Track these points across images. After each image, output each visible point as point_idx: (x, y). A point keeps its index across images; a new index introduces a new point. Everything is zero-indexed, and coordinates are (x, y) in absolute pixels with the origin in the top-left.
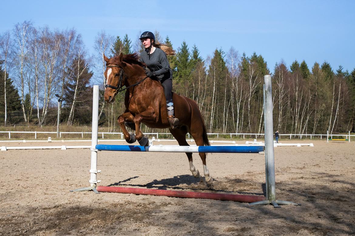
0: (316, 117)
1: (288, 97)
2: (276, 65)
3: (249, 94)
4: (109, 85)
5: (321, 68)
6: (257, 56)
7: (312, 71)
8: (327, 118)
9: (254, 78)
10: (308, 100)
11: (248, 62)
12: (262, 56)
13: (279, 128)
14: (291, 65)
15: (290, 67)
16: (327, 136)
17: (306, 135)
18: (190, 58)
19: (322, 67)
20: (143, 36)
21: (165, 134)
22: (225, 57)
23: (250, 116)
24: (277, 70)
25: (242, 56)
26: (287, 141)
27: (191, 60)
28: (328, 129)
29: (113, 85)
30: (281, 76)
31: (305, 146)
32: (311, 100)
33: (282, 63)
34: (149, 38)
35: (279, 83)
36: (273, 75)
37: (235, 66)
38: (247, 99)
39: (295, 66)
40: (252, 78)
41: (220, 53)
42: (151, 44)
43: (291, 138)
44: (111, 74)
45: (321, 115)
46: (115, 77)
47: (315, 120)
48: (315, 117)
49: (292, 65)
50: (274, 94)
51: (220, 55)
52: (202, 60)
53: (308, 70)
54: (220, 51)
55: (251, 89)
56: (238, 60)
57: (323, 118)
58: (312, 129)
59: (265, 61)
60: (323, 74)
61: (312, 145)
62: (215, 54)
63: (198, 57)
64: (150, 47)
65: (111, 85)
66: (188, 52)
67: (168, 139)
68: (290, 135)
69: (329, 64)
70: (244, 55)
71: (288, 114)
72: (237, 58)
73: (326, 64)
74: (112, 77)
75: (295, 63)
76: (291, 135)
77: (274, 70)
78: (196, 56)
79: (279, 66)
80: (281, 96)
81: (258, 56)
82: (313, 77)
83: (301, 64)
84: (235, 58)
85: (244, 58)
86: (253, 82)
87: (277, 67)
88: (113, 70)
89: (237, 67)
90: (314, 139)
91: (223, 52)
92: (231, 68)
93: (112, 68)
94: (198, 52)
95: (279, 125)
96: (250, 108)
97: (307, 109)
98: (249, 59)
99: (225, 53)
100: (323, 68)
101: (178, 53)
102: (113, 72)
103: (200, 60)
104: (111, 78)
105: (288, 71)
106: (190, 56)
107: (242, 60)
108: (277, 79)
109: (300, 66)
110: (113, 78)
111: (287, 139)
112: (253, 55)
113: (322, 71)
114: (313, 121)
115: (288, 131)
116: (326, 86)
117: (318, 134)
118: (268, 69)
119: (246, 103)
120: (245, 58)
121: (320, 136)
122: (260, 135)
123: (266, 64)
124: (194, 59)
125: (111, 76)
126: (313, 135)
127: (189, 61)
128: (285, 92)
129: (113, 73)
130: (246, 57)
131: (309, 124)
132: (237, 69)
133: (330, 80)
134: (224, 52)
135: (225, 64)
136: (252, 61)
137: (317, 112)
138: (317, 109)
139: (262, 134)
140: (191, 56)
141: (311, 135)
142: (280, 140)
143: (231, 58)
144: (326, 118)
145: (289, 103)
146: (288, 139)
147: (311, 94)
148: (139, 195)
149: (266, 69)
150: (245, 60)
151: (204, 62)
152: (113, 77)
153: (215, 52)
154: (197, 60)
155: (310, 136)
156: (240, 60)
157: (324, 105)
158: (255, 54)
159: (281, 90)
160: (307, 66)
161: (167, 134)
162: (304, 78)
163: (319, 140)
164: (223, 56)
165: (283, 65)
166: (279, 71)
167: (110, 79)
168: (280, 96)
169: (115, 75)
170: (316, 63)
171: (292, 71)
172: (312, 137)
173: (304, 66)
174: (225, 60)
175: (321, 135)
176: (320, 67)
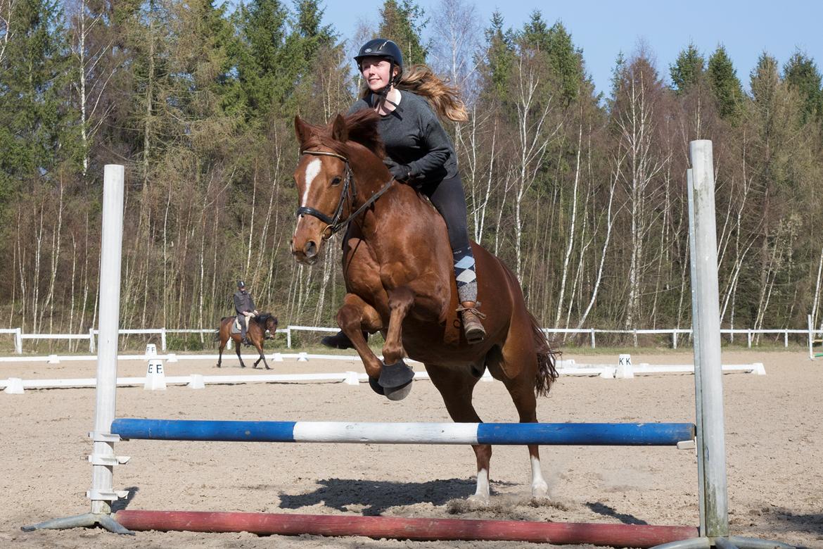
0: (768, 265)
1: (663, 188)
2: (619, 62)
3: (519, 174)
4: (311, 209)
5: (783, 74)
6: (545, 25)
7: (750, 88)
8: (808, 266)
9: (535, 112)
10: (738, 201)
11: (513, 48)
12: (564, 25)
13: (630, 304)
14: (674, 64)
15: (670, 72)
16: (808, 334)
17: (732, 331)
18: (288, 30)
19: (786, 70)
20: (368, 51)
21: (193, 331)
22: (423, 30)
23: (522, 260)
24: (623, 82)
25: (490, 25)
26: (661, 356)
27: (290, 41)
28: (812, 308)
29: (321, 211)
30: (637, 104)
31: (733, 373)
32: (748, 197)
33: (642, 53)
34: (389, 61)
35: (631, 132)
36: (607, 99)
37: (464, 65)
38: (512, 194)
39: (687, 67)
40: (530, 112)
41: (406, 13)
42: (390, 81)
43: (675, 344)
44: (320, 175)
45: (784, 256)
46: (329, 187)
47: (764, 274)
48: (765, 262)
49: (679, 63)
50: (614, 177)
51: (404, 21)
52: (335, 38)
53: (736, 83)
54: (406, 6)
55: (526, 154)
56: (473, 40)
57: (791, 265)
58: (754, 312)
59: (575, 48)
60: (788, 99)
61: (759, 368)
62: (385, 15)
63: (321, 26)
64: (385, 87)
65: (317, 207)
66: (281, 7)
67: (207, 353)
68: (672, 334)
69: (811, 63)
70: (497, 23)
71: (665, 253)
72: (468, 33)
73: (800, 59)
74: (323, 185)
75: (690, 57)
76: (676, 332)
77: (611, 83)
78: (309, 24)
79: (628, 65)
80: (638, 183)
81: (548, 28)
82: (755, 110)
83: (711, 62)
84: (463, 33)
85: (496, 34)
86: (533, 129)
87: (621, 68)
88: (323, 164)
89: (471, 67)
90: (760, 345)
91: (416, 7)
92: (450, 72)
93: (321, 159)
94: (318, 6)
95: (632, 294)
96: (523, 231)
97: (734, 233)
98: (514, 38)
99: (423, 12)
100: (792, 74)
101: (240, 10)
102: (324, 172)
103: (326, 39)
104: (317, 188)
105: (663, 86)
106: (286, 24)
107: (488, 40)
108: (625, 119)
109: (706, 67)
110: (325, 190)
111: (662, 349)
112: (529, 22)
113: (789, 88)
114: (757, 278)
115: (665, 316)
116: (801, 145)
117: (773, 328)
118: (587, 78)
119: (509, 212)
120: (500, 32)
121: (783, 335)
122: (562, 334)
123: (581, 57)
124: (302, 36)
125: (319, 184)
126: (754, 331)
127: (284, 40)
128: (652, 167)
129: (327, 173)
130: (504, 31)
131: (743, 291)
132: (473, 74)
133: (817, 120)
134: (420, 11)
135: (424, 55)
136: (524, 46)
137: (772, 245)
138: (769, 233)
139: (567, 331)
140: (289, 22)
141: (749, 331)
142: (637, 353)
143: (446, 34)
144: (802, 266)
145: (666, 211)
146: (665, 349)
147: (749, 175)
148: (268, 535)
149: (582, 79)
150: (499, 43)
151: (342, 46)
152: (326, 186)
153: (383, 8)
154: (316, 38)
155: (747, 334)
156: (484, 43)
157: (795, 217)
158: (537, 18)
159: (638, 162)
160: (734, 67)
161: (202, 331)
162: (724, 113)
163: (780, 351)
164: (418, 23)
165: (645, 61)
166: (631, 88)
167: (315, 192)
168: (635, 181)
169: (331, 180)
170: (765, 58)
171: (676, 88)
172: (755, 340)
173: (721, 68)
174: (424, 41)
175: (786, 331)
176: (780, 71)
